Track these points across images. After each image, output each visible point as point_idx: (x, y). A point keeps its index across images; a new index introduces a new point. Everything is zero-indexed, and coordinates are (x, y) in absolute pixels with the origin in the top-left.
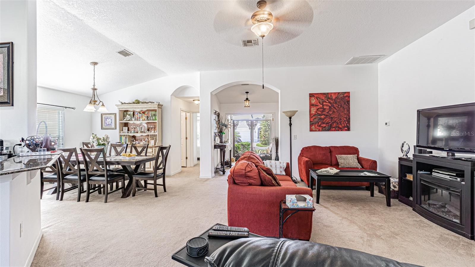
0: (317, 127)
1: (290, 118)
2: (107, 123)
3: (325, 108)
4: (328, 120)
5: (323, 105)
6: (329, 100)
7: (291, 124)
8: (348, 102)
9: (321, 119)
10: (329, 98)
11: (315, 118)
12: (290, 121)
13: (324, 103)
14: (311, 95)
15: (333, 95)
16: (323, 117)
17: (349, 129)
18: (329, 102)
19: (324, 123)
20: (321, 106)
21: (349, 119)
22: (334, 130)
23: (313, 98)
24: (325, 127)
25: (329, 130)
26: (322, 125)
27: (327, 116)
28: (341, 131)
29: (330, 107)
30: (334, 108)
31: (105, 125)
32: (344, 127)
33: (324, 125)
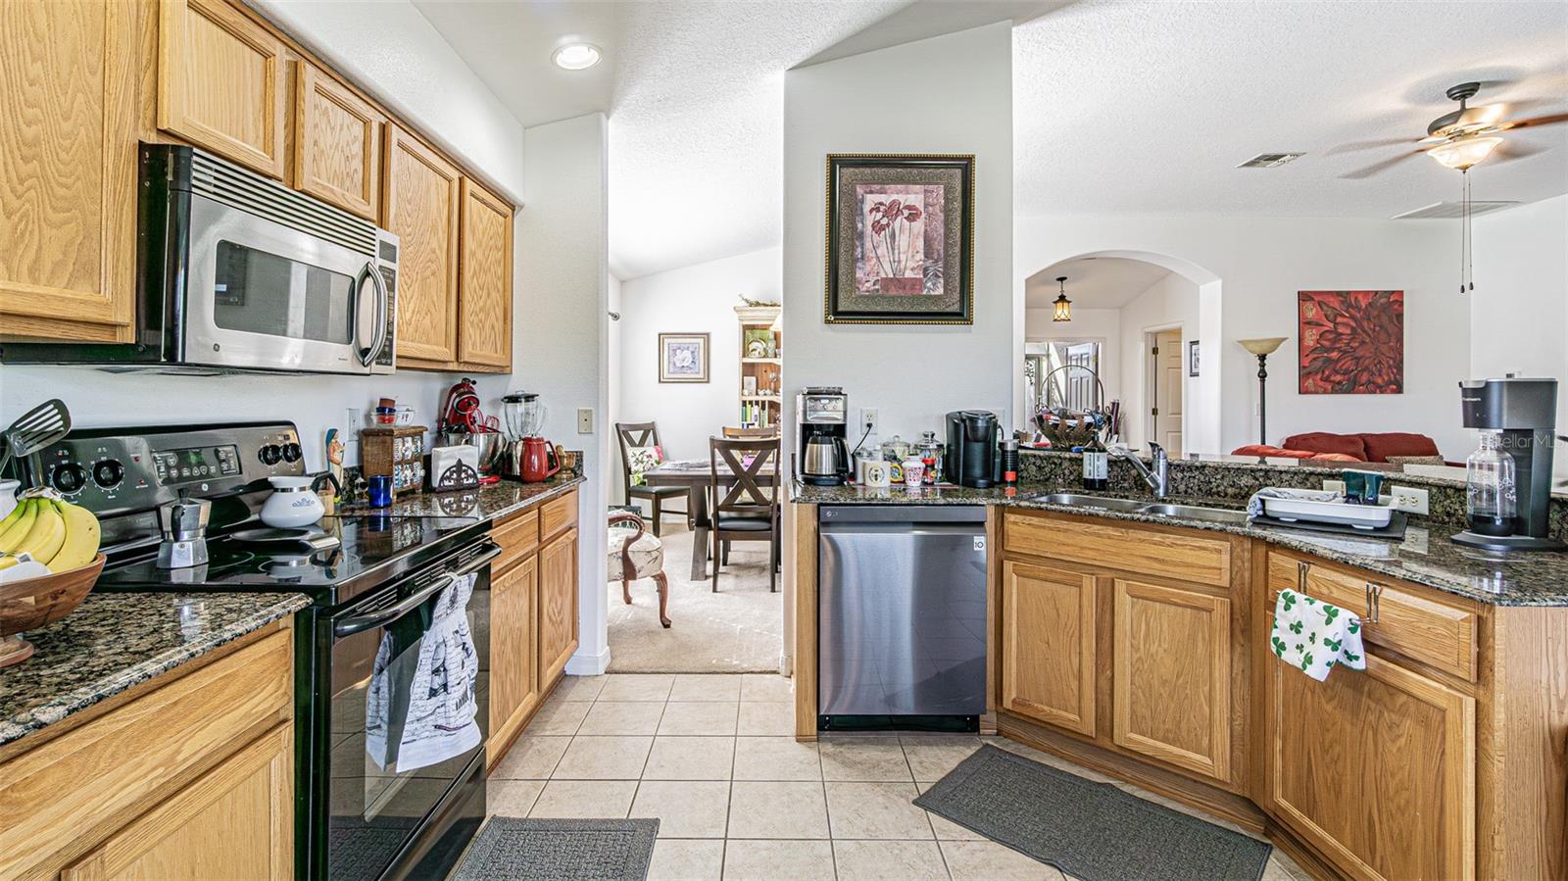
0: (1321, 383)
1: (1262, 358)
2: (678, 365)
3: (1340, 331)
4: (1349, 364)
5: (1336, 324)
6: (1351, 310)
7: (1263, 375)
8: (1400, 316)
9: (1329, 360)
10: (1350, 306)
11: (1315, 359)
12: (1263, 365)
13: (1339, 319)
14: (1304, 297)
15: (1360, 297)
16: (1335, 355)
17: (1399, 390)
18: (1352, 317)
19: (1337, 372)
20: (1332, 325)
21: (1402, 361)
22: (1364, 393)
23: (1309, 305)
24: (1339, 383)
25: (1351, 390)
26: (1332, 378)
27: (1345, 352)
28: (1381, 392)
29: (1353, 328)
30: (1364, 331)
31: (671, 370)
32: (1390, 382)
33: (1338, 378)
